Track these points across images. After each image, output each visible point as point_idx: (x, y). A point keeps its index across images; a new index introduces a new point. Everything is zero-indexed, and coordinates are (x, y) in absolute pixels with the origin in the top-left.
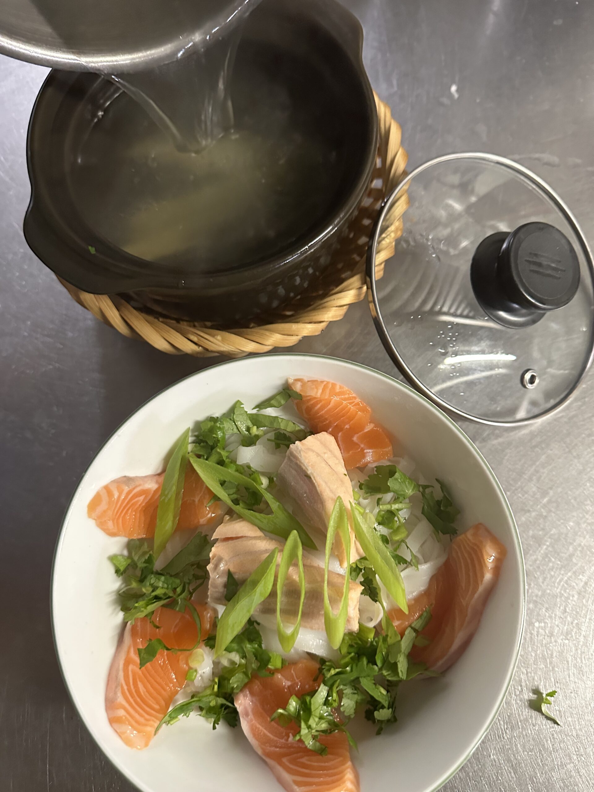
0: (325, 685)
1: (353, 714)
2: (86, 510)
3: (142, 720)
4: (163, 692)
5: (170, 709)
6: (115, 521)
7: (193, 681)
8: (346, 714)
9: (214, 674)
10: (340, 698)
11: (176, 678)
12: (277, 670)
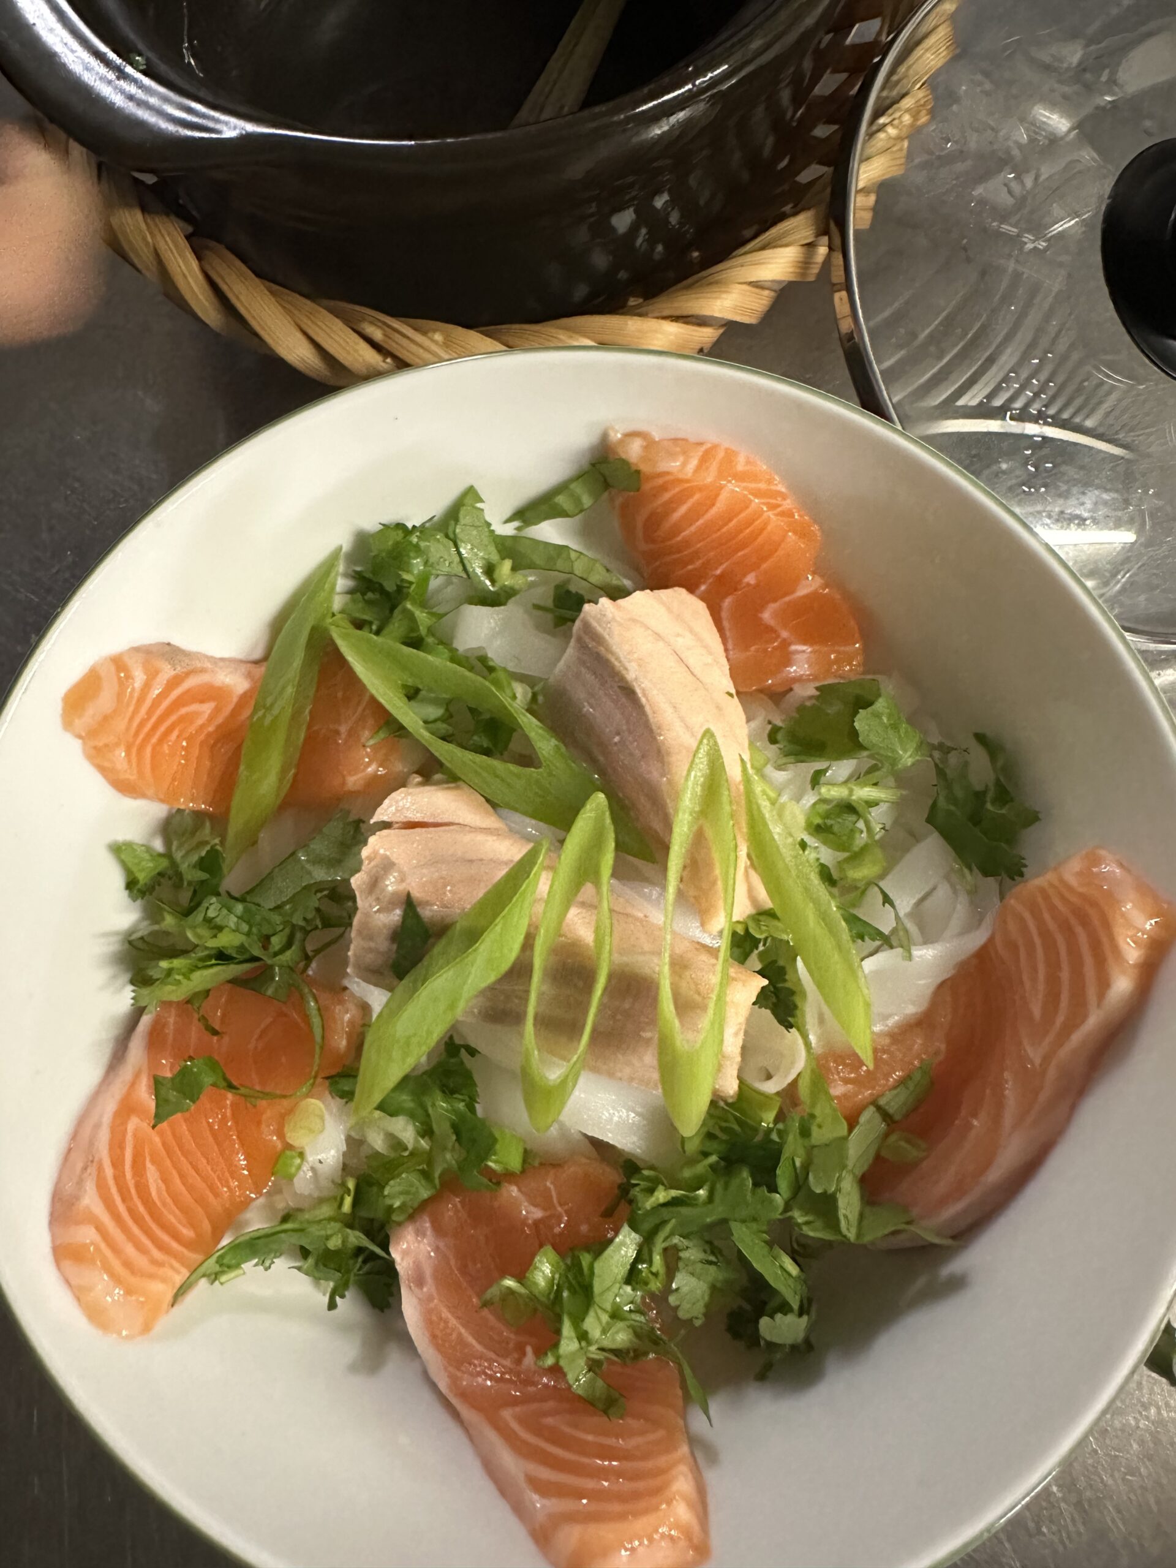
0: (634, 1228)
1: (700, 1316)
2: (58, 707)
3: (141, 1261)
4: (211, 1198)
5: (225, 1241)
6: (134, 751)
7: (290, 1178)
8: (682, 1314)
9: (345, 1168)
10: (671, 1272)
11: (248, 1167)
12: (509, 1176)
